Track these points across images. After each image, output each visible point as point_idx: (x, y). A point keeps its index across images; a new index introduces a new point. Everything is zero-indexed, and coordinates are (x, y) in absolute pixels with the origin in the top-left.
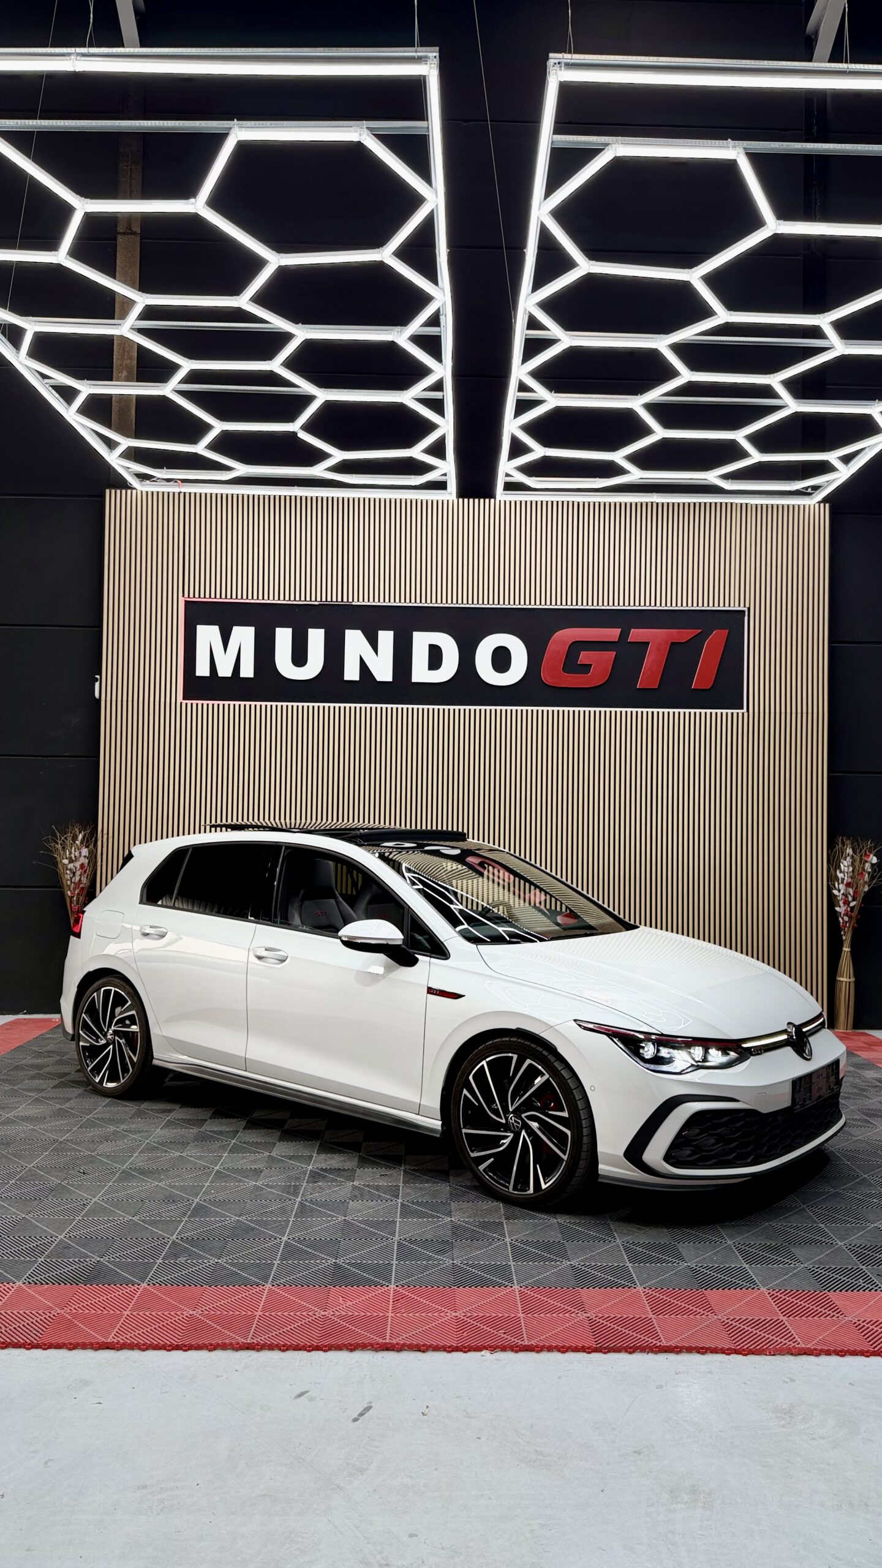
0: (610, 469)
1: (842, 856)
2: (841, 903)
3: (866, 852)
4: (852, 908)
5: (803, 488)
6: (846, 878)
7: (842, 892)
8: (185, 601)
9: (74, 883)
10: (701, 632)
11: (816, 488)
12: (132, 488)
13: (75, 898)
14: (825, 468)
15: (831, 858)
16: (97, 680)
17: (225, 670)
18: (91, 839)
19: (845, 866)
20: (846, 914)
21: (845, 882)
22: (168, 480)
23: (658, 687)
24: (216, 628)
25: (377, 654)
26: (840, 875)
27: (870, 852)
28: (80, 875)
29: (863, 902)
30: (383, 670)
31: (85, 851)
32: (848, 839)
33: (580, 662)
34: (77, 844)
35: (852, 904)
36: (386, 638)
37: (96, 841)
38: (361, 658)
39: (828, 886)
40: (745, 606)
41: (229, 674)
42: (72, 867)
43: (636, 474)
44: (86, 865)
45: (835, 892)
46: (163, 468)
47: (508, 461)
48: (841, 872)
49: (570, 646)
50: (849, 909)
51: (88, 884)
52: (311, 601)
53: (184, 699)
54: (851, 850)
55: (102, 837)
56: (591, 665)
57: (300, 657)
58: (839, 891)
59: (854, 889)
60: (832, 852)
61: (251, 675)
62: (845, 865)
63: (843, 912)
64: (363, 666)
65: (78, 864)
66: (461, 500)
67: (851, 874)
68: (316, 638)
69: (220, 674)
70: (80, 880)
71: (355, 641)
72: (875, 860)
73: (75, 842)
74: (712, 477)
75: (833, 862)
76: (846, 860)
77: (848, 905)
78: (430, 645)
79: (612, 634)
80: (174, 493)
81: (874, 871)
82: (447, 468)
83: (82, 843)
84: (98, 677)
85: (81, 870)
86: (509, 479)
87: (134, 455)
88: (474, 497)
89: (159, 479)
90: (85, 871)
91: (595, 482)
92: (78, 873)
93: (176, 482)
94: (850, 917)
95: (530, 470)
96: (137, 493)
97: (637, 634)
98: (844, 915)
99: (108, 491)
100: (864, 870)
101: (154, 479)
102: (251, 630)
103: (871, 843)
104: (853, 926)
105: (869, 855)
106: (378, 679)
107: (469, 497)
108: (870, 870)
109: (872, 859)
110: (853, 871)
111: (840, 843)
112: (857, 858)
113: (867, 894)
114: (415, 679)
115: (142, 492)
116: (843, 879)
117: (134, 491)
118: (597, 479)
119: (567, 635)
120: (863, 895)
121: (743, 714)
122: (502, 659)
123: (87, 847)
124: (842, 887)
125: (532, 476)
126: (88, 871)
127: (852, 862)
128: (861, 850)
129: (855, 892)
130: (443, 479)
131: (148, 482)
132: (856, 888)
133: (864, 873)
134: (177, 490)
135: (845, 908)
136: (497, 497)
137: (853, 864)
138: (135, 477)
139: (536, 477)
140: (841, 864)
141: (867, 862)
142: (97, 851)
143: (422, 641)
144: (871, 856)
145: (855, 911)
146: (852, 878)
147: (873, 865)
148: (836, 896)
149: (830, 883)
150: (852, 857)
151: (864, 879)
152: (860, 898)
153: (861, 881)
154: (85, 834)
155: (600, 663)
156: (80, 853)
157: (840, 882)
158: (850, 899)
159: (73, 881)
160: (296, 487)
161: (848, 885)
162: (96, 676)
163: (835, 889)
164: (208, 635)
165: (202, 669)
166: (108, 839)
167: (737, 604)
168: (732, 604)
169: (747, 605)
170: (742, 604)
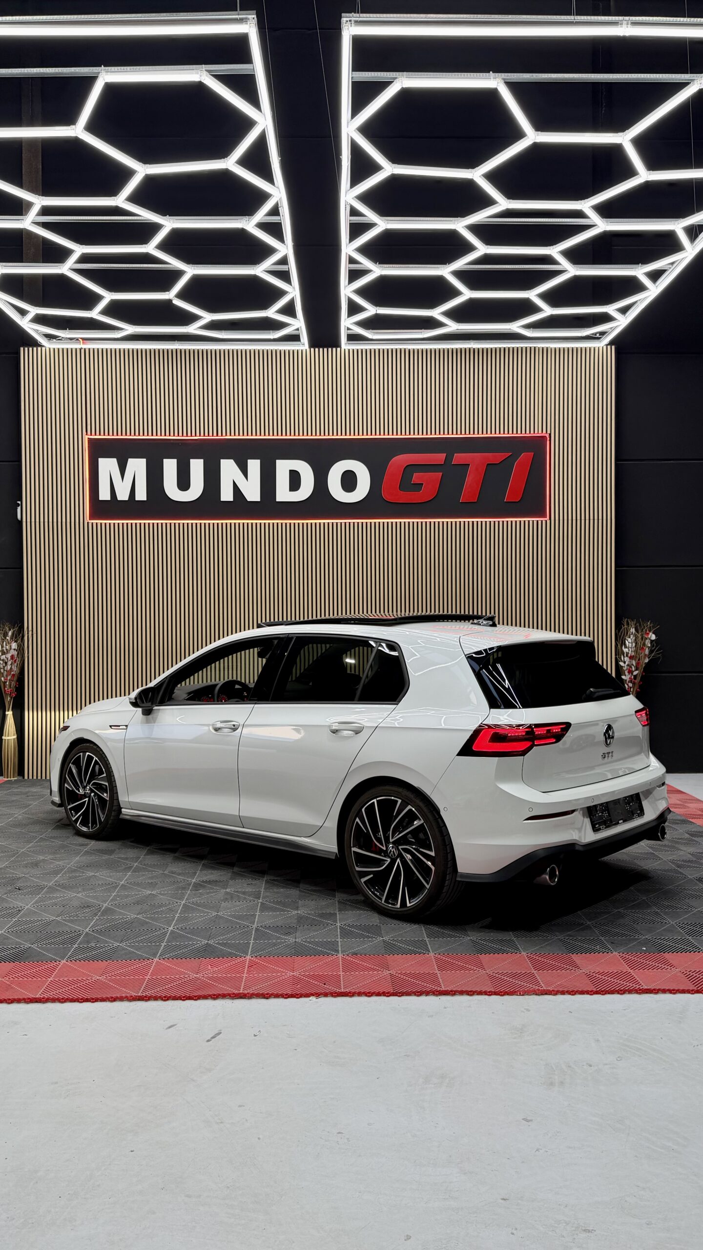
0: (430, 323)
1: (627, 634)
2: (627, 674)
3: (646, 630)
4: (635, 677)
5: (591, 334)
6: (630, 652)
7: (627, 663)
8: (88, 438)
9: (6, 671)
10: (511, 455)
11: (603, 333)
12: (43, 346)
13: (8, 683)
14: (606, 318)
15: (618, 637)
16: (18, 505)
17: (123, 495)
18: (19, 635)
19: (629, 643)
20: (631, 681)
21: (629, 655)
22: (71, 339)
23: (477, 500)
24: (114, 460)
25: (247, 479)
26: (626, 650)
27: (650, 631)
28: (11, 664)
29: (643, 671)
30: (252, 492)
31: (14, 645)
32: (633, 620)
33: (414, 481)
34: (7, 640)
35: (635, 673)
36: (254, 466)
37: (23, 636)
38: (234, 482)
39: (616, 658)
40: (547, 433)
41: (127, 499)
42: (4, 658)
43: (453, 327)
44: (16, 656)
45: (622, 664)
46: (66, 329)
47: (348, 317)
48: (626, 647)
49: (405, 468)
50: (633, 677)
51: (18, 672)
52: (191, 436)
53: (90, 520)
54: (634, 629)
55: (28, 633)
56: (423, 484)
57: (184, 483)
58: (625, 662)
59: (637, 660)
60: (619, 632)
61: (145, 499)
62: (629, 641)
63: (628, 680)
64: (236, 489)
65: (9, 656)
66: (312, 349)
67: (635, 648)
68: (197, 467)
69: (119, 499)
70: (11, 668)
71: (228, 469)
72: (653, 637)
73: (5, 638)
74: (515, 327)
75: (620, 640)
76: (630, 637)
77: (632, 674)
78: (290, 471)
79: (440, 457)
80: (76, 349)
81: (652, 646)
82: (298, 324)
83: (12, 638)
84: (19, 502)
85: (12, 661)
86: (350, 332)
87: (40, 320)
88: (323, 347)
89: (63, 338)
90: (15, 661)
91: (421, 333)
92: (9, 663)
93: (77, 340)
94: (634, 684)
95: (365, 324)
96: (46, 349)
97: (459, 458)
98: (629, 682)
99: (22, 349)
100: (644, 644)
101: (60, 338)
102: (143, 461)
103: (651, 623)
104: (637, 690)
105: (648, 634)
106: (248, 500)
107: (319, 347)
108: (649, 645)
109: (651, 636)
110: (636, 646)
111: (625, 623)
112: (639, 636)
113: (647, 664)
114: (278, 499)
115: (50, 349)
116: (627, 654)
117: (44, 349)
118: (423, 330)
119: (402, 459)
120: (644, 665)
121: (546, 521)
122: (349, 481)
123: (15, 642)
124: (627, 659)
125: (369, 329)
126: (17, 661)
127: (635, 639)
128: (642, 630)
129: (638, 664)
130: (296, 333)
131: (54, 340)
132: (639, 660)
133: (645, 648)
134: (78, 346)
135: (630, 676)
136: (342, 346)
137: (636, 642)
138: (44, 337)
139: (372, 329)
140: (626, 641)
141: (647, 639)
142: (24, 645)
143: (283, 467)
144: (651, 634)
145: (637, 680)
146: (634, 651)
147: (652, 641)
148: (622, 667)
149: (617, 657)
150: (635, 635)
151: (645, 652)
152: (641, 668)
153: (643, 654)
154: (14, 631)
155: (429, 481)
156: (11, 646)
157: (625, 655)
158: (633, 669)
159: (5, 669)
160: (176, 342)
161: (631, 658)
162: (18, 502)
163: (622, 661)
164: (108, 466)
165: (104, 495)
166: (32, 634)
167: (540, 431)
168: (536, 432)
169: (549, 432)
170: (544, 431)
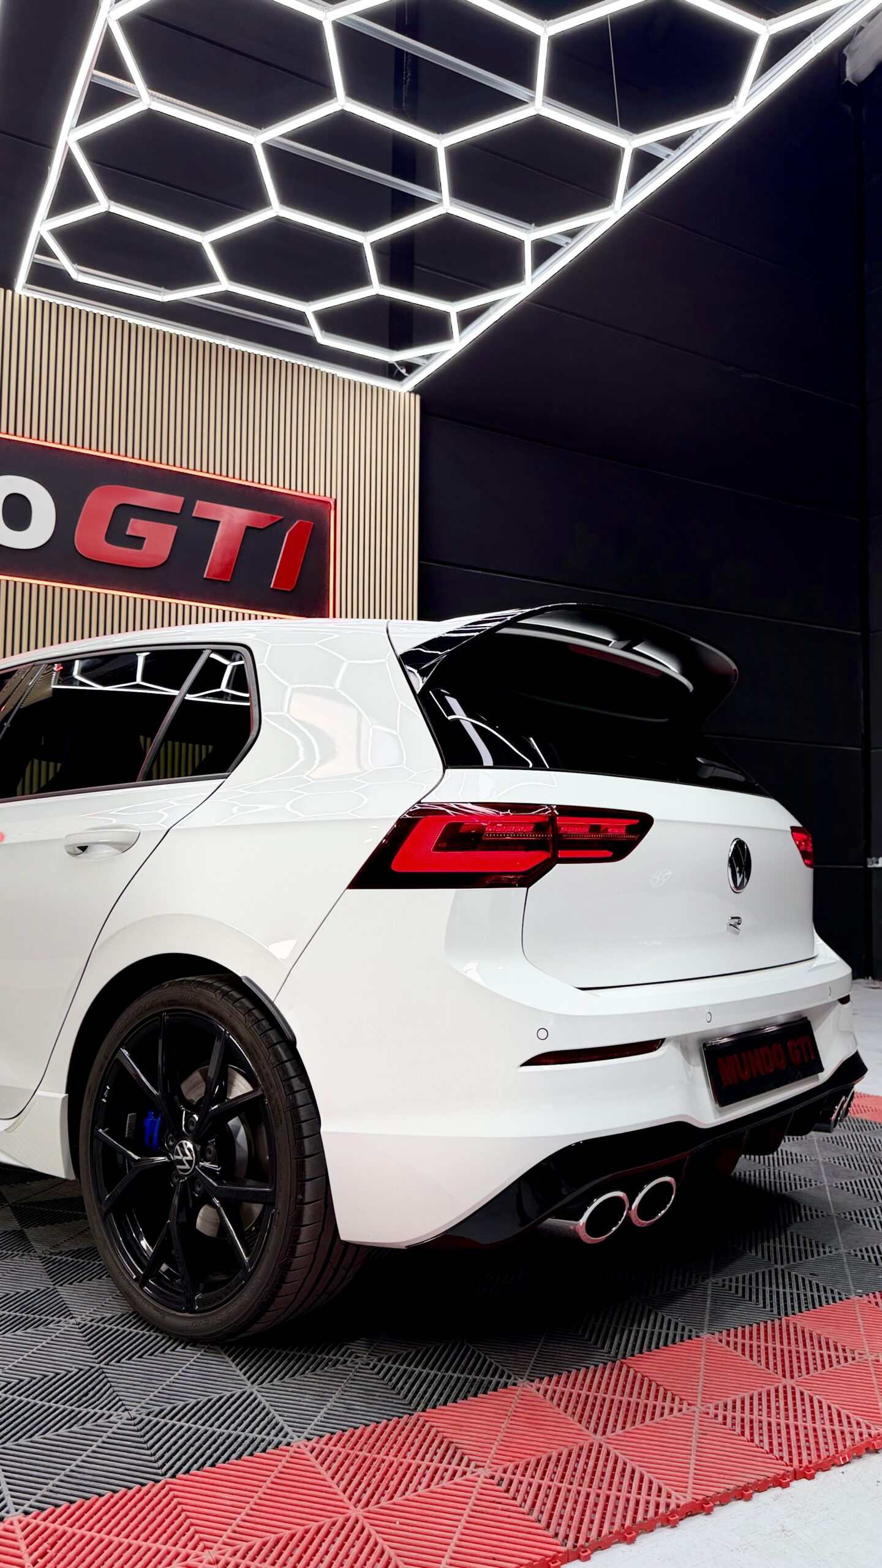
10: (281, 520)
11: (411, 366)
14: (439, 329)
23: (230, 579)
33: (129, 532)
40: (331, 498)
43: (219, 285)
47: (47, 215)
49: (115, 509)
56: (144, 538)
74: (309, 313)
79: (173, 502)
86: (40, 256)
91: (160, 292)
97: (203, 509)
118: (162, 289)
119: (112, 493)
122: (17, 512)
136: (16, 289)
139: (80, 264)
155: (157, 538)
167: (322, 494)
168: (317, 492)
169: (334, 496)
170: (328, 494)
